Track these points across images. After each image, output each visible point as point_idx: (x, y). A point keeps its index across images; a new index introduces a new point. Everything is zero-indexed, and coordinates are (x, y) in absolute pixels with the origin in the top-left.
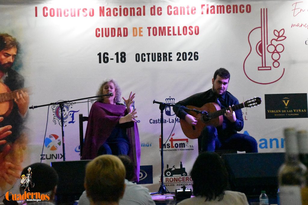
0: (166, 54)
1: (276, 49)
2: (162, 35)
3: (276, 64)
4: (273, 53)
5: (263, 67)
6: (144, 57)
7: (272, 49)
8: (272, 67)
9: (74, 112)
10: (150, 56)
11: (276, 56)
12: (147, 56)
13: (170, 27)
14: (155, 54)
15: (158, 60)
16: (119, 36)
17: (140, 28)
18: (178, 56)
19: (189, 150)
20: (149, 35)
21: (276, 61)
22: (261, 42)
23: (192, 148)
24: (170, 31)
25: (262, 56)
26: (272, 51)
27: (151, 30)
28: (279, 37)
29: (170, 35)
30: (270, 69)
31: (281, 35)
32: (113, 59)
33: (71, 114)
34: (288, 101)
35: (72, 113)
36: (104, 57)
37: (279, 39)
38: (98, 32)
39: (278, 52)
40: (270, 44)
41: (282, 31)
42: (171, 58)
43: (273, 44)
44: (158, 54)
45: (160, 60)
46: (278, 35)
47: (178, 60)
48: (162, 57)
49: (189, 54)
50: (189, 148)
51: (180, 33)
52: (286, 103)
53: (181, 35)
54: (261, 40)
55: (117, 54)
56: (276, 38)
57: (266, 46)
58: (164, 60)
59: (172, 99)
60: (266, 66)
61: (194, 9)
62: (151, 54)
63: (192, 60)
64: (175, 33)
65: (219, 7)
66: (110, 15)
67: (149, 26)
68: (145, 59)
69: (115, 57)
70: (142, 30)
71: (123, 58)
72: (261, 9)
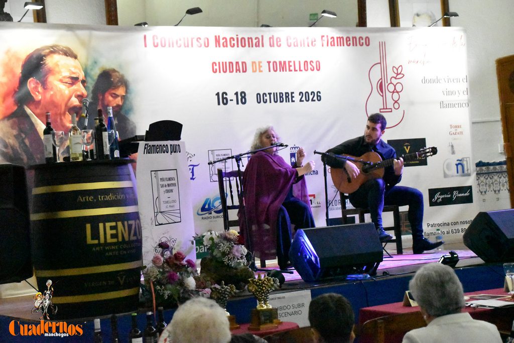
0: (288, 93)
1: (395, 89)
2: (283, 71)
3: (396, 106)
4: (393, 92)
5: (384, 109)
6: (265, 98)
7: (391, 88)
8: (393, 109)
9: (194, 166)
10: (272, 96)
11: (396, 96)
12: (268, 96)
13: (291, 62)
14: (277, 93)
15: (281, 102)
16: (238, 71)
17: (260, 62)
18: (301, 96)
19: (316, 207)
20: (270, 71)
21: (396, 102)
22: (381, 81)
23: (319, 205)
24: (291, 66)
25: (383, 96)
26: (392, 91)
27: (271, 65)
28: (398, 74)
29: (291, 71)
30: (391, 111)
31: (399, 72)
32: (232, 100)
33: (190, 169)
34: (409, 147)
35: (191, 167)
36: (223, 98)
37: (398, 77)
38: (215, 67)
39: (397, 92)
40: (390, 82)
41: (400, 68)
42: (294, 99)
43: (392, 82)
44: (280, 93)
45: (283, 101)
46: (396, 72)
47: (301, 101)
48: (284, 97)
49: (311, 94)
50: (317, 205)
51: (301, 69)
52: (407, 149)
53: (302, 71)
54: (381, 78)
55: (236, 94)
56: (395, 75)
57: (386, 85)
58: (286, 102)
59: (297, 148)
60: (388, 107)
61: (313, 40)
62: (273, 94)
63: (315, 101)
64: (296, 69)
65: (339, 39)
66: (227, 46)
67: (269, 60)
68: (266, 100)
69: (234, 98)
70: (261, 64)
71: (243, 99)
72: (380, 42)
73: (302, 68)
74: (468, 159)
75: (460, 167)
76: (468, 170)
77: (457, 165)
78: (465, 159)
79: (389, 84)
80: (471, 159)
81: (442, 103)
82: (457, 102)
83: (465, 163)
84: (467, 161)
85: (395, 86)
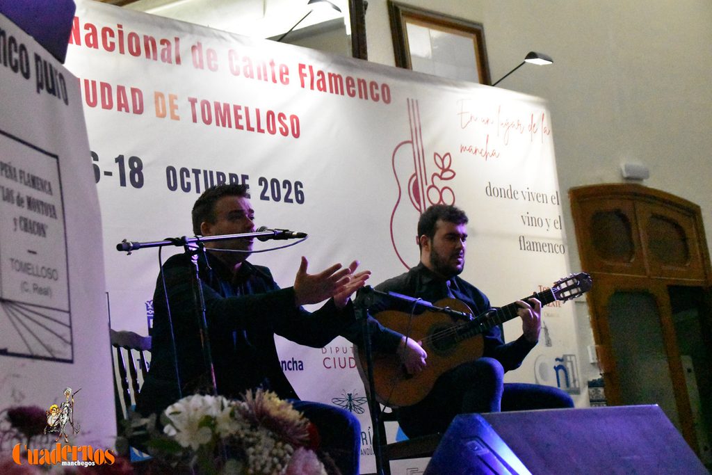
0: (236, 176)
1: (441, 199)
2: (224, 125)
6: (186, 180)
7: (434, 196)
10: (201, 177)
12: (192, 175)
13: (239, 108)
14: (211, 173)
16: (123, 109)
17: (172, 97)
18: (262, 187)
20: (195, 120)
22: (414, 178)
24: (241, 117)
25: (420, 210)
26: (436, 202)
27: (198, 107)
28: (444, 170)
29: (241, 128)
31: (446, 167)
32: (108, 174)
37: (445, 175)
40: (431, 184)
41: (448, 158)
43: (435, 184)
44: (218, 174)
46: (441, 166)
47: (263, 197)
49: (284, 187)
51: (262, 128)
53: (263, 132)
54: (415, 172)
55: (120, 160)
56: (439, 172)
57: (426, 188)
61: (284, 71)
62: (202, 172)
63: (291, 201)
64: (252, 126)
65: (333, 78)
66: (96, 45)
67: (193, 96)
68: (189, 184)
69: (115, 169)
70: (175, 102)
71: (136, 176)
72: (408, 100)
73: (264, 126)
74: (573, 358)
75: (561, 371)
76: (574, 381)
77: (557, 369)
78: (568, 358)
79: (430, 188)
80: (578, 357)
81: (521, 239)
82: (547, 242)
83: (569, 365)
84: (571, 362)
85: (441, 194)
